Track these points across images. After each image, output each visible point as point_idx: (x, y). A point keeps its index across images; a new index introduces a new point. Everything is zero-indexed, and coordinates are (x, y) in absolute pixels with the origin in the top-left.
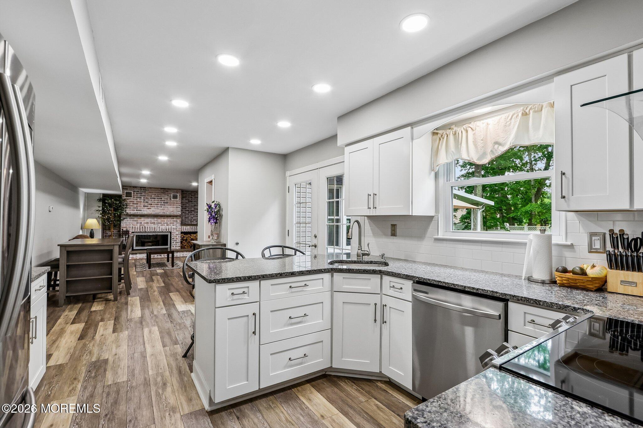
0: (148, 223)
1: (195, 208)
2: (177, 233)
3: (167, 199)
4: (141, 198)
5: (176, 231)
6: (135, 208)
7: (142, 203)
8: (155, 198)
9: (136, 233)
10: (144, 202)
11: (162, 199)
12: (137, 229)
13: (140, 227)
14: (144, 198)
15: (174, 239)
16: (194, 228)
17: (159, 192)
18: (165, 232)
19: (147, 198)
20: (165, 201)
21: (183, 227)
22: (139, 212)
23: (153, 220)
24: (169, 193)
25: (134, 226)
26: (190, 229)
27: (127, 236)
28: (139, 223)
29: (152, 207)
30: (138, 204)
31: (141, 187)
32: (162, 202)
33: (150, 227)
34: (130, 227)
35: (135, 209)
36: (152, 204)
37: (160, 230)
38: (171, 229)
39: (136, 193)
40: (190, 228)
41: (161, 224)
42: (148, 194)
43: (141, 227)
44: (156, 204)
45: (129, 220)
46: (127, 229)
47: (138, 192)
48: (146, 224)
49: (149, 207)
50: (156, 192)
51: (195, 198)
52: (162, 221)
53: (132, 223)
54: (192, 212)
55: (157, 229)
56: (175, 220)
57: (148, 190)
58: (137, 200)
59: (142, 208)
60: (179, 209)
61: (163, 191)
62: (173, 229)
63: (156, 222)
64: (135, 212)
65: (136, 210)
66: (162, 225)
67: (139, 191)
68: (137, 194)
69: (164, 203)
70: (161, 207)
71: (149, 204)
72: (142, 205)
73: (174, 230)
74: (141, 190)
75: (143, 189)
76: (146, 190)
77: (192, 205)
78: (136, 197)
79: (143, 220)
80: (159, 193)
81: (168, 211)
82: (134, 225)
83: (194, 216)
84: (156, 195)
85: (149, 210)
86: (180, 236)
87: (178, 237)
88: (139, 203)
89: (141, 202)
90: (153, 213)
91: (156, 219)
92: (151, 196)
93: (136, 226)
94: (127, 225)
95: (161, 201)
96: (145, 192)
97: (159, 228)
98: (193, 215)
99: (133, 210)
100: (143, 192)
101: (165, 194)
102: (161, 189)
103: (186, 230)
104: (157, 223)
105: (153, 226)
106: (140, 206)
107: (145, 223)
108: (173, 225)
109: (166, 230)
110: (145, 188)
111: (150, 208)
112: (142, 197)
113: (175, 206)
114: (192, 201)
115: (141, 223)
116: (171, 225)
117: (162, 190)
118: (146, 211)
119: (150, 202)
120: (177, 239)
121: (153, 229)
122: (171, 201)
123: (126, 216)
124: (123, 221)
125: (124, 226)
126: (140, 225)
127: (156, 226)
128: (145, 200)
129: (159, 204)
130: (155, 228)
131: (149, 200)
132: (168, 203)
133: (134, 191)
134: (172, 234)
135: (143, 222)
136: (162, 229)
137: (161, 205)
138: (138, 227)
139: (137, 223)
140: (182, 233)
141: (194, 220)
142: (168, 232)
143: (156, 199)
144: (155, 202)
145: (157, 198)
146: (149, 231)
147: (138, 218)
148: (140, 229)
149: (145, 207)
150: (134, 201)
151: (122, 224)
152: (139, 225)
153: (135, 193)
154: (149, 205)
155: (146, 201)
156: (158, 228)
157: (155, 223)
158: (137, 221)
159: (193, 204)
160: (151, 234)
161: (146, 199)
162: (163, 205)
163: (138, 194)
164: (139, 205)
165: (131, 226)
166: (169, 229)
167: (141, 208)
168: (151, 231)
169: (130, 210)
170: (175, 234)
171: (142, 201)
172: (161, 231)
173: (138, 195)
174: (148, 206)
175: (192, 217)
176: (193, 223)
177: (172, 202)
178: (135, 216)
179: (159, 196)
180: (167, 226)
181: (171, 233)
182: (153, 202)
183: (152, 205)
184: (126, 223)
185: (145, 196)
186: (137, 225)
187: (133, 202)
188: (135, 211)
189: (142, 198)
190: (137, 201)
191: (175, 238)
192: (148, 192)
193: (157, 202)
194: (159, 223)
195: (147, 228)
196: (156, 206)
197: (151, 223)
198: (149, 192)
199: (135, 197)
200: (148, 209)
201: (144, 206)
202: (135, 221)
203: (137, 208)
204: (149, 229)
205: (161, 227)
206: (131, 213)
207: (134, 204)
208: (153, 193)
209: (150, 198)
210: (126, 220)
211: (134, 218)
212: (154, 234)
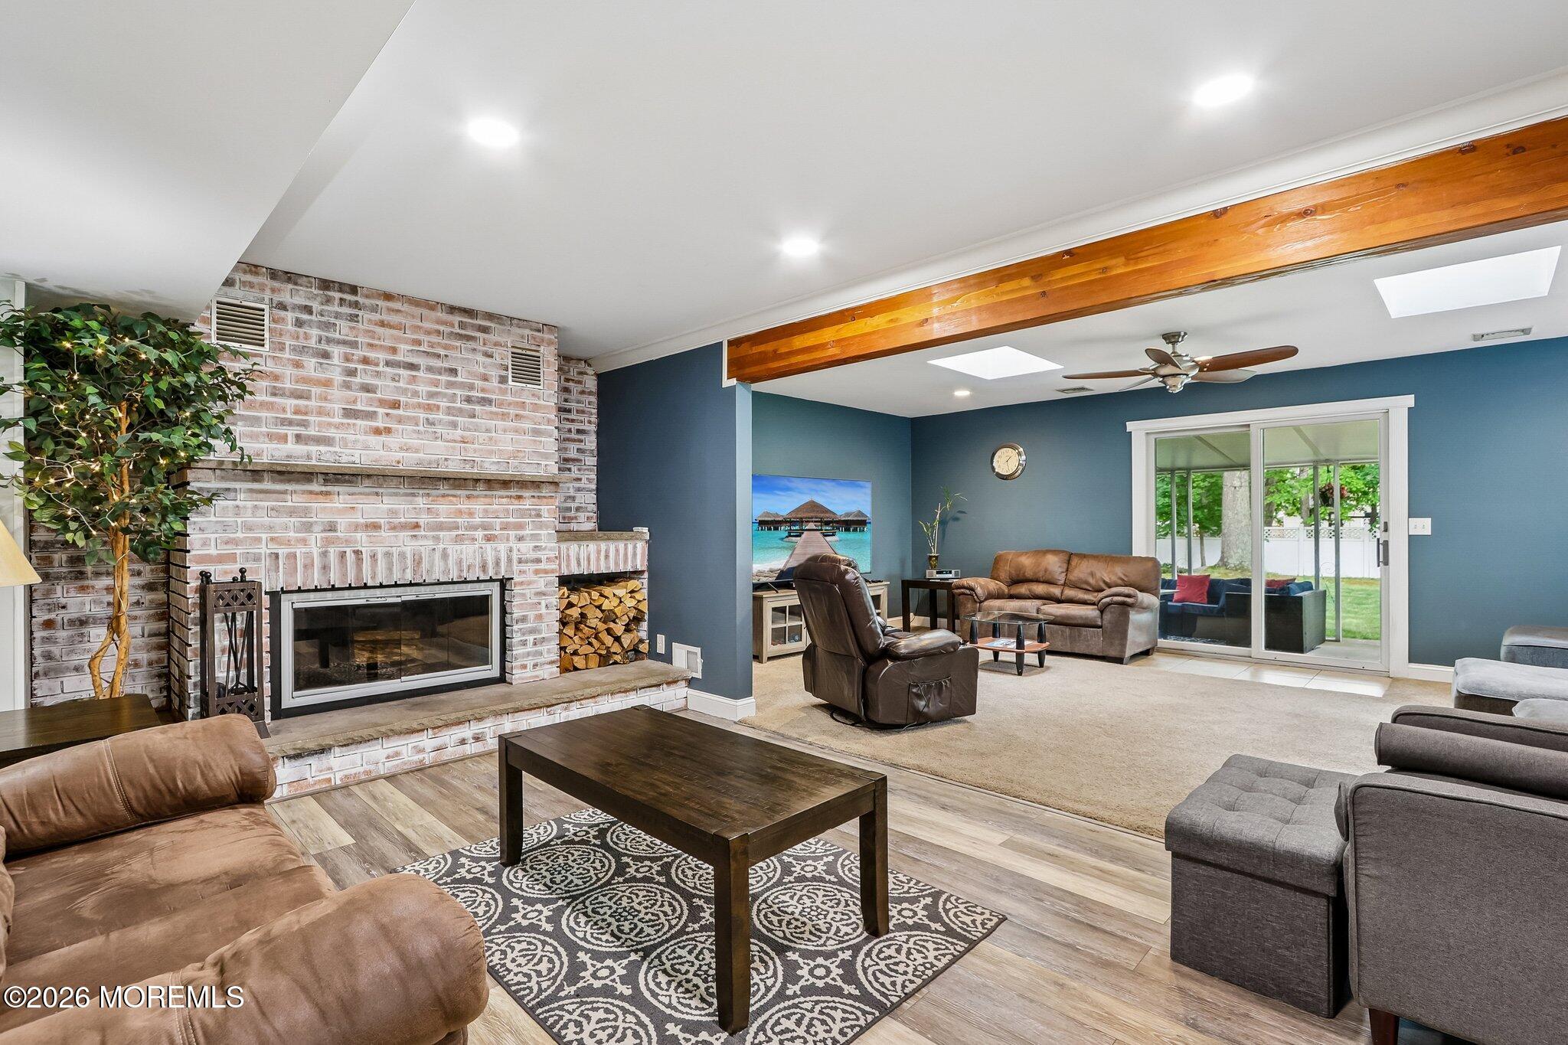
0: (376, 527)
1: (581, 446)
2: (541, 584)
3: (485, 378)
4: (326, 355)
5: (537, 572)
6: (291, 423)
7: (336, 393)
8: (412, 367)
9: (295, 597)
10: (347, 386)
11: (453, 372)
12: (305, 566)
13: (325, 554)
14: (347, 358)
15: (524, 619)
16: (617, 551)
17: (441, 328)
18: (478, 581)
19: (365, 361)
20: (471, 387)
21: (564, 546)
22: (313, 449)
23: (404, 507)
24: (497, 344)
25: (282, 552)
26: (598, 559)
27: (240, 623)
28: (316, 528)
29: (400, 420)
30: (306, 396)
31: (326, 284)
32: (458, 392)
33: (388, 555)
34: (257, 558)
35: (291, 431)
36: (396, 405)
37: (447, 571)
38: (510, 560)
39: (290, 316)
40: (599, 552)
41: (454, 533)
42: (372, 335)
43: (333, 552)
44: (419, 405)
45: (249, 504)
46: (242, 571)
47: (308, 310)
48: (361, 536)
49: (380, 424)
50: (415, 329)
51: (583, 392)
52: (460, 512)
53: (271, 528)
54: (569, 470)
55: (432, 565)
56: (527, 504)
57: (374, 309)
58: (298, 365)
59: (337, 427)
60: (550, 444)
61: (462, 325)
62: (520, 561)
63: (421, 522)
64: (290, 452)
65: (298, 438)
66: (459, 539)
67: (316, 306)
68: (299, 323)
69: (469, 400)
70: (454, 425)
71: (382, 403)
72: (337, 407)
73: (523, 567)
74: (328, 301)
75: (337, 295)
76: (356, 305)
77: (570, 431)
78: (294, 349)
79: (342, 507)
80: (438, 332)
81: (491, 452)
82: (288, 543)
83: (579, 490)
84: (419, 343)
85: (383, 438)
86: (554, 600)
87: (543, 611)
88: (315, 390)
89: (327, 383)
90: (410, 462)
91: (421, 502)
92: (394, 350)
93: (299, 551)
94: (236, 542)
95: (450, 385)
96: (353, 318)
97: (445, 555)
98: (577, 485)
99: (270, 437)
100: (337, 315)
101: (471, 345)
102: (452, 309)
103: (579, 564)
104: (429, 527)
105: (406, 544)
106: (321, 412)
107: (356, 527)
108: (520, 539)
109: (484, 568)
110: (354, 290)
111: (388, 431)
112: (337, 351)
113: (527, 425)
114: (569, 411)
115: (332, 528)
116: (508, 540)
117: (456, 319)
118: (358, 448)
119: (386, 389)
120: (539, 617)
121: (409, 562)
122: (504, 392)
123: (223, 478)
124: (202, 514)
125: (213, 551)
126: (328, 542)
127: (424, 545)
128: (352, 373)
129: (444, 404)
130: (418, 562)
131: (378, 374)
132: (489, 402)
133: (282, 307)
134: (517, 590)
135: (342, 522)
136: (460, 562)
137: (449, 411)
138: (309, 556)
139: (308, 527)
140: (566, 581)
141: (578, 509)
142: (491, 580)
143: (421, 374)
144: (416, 394)
145: (430, 369)
146: (381, 578)
147: (311, 492)
148: (325, 568)
149: (359, 422)
150: (278, 370)
151: (194, 541)
152: (315, 538)
153: (283, 320)
154: (381, 411)
155: (358, 380)
156: (437, 555)
157: (417, 526)
158: (306, 512)
159: (574, 427)
160: (392, 597)
161: (360, 367)
162: (461, 412)
163: (310, 323)
164: (313, 403)
165: (263, 550)
166: (497, 563)
167: (330, 424)
168: (397, 577)
169: (254, 437)
170: (529, 592)
171: (338, 377)
173: (307, 337)
174: (372, 415)
175: (572, 493)
176: (574, 526)
177: (509, 398)
178: (289, 481)
180: (489, 547)
181: (504, 583)
182: (404, 391)
183: (400, 412)
184: (225, 527)
185: (354, 345)
186: (304, 541)
187: (277, 377)
188: (291, 447)
189: (336, 361)
190: (301, 372)
191: (531, 615)
192: (369, 322)
193: (431, 395)
194: (440, 527)
195: (374, 556)
196: (422, 416)
197: (394, 528)
198: (382, 324)
199: (289, 342)
200: (378, 431)
201: (349, 413)
202: (292, 512)
203: (304, 424)
204: (381, 564)
205: (453, 550)
206: (309, 457)
207: (283, 395)
208: (400, 333)
209: (388, 364)
210: (225, 508)
211: (285, 492)
212: (410, 595)
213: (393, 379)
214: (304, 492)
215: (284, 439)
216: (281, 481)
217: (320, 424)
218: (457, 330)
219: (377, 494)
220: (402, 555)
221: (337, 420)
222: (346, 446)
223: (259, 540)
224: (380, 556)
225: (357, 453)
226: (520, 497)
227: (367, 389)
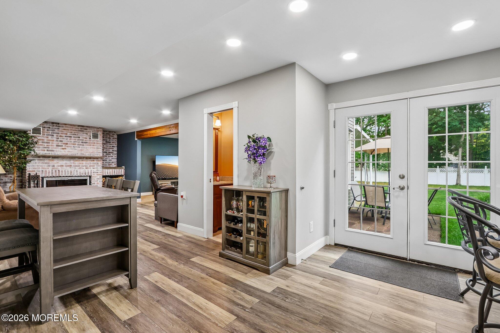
0: (63, 166)
1: (113, 149)
2: (98, 177)
3: (86, 138)
4: (53, 136)
5: (97, 175)
6: (46, 148)
7: (55, 142)
8: (70, 137)
9: (46, 178)
10: (57, 141)
11: (79, 137)
12: (48, 173)
13: (52, 171)
14: (57, 136)
15: (94, 184)
16: (117, 171)
17: (77, 129)
18: (84, 176)
19: (61, 136)
20: (83, 140)
21: (104, 170)
22: (50, 152)
23: (68, 162)
24: (89, 132)
26: (112, 172)
27: (36, 182)
28: (50, 166)
29: (68, 147)
30: (49, 143)
31: (53, 123)
32: (80, 141)
33: (65, 171)
34: (39, 171)
35: (46, 149)
36: (67, 144)
37: (77, 174)
38: (91, 172)
39: (46, 129)
40: (113, 171)
41: (79, 167)
42: (62, 131)
43: (54, 170)
44: (72, 144)
45: (38, 162)
46: (36, 173)
47: (50, 128)
48: (60, 168)
49: (64, 147)
50: (71, 130)
51: (113, 138)
52: (80, 163)
53: (42, 166)
54: (110, 154)
55: (74, 173)
56: (95, 162)
57: (63, 127)
58: (47, 137)
59: (55, 148)
60: (101, 150)
61: (81, 129)
62: (93, 173)
63: (72, 165)
65: (47, 150)
66: (80, 168)
67: (51, 127)
68: (48, 130)
69: (82, 142)
70: (79, 147)
71: (64, 144)
72: (55, 145)
73: (94, 174)
74: (54, 126)
75: (55, 125)
76: (59, 126)
77: (110, 146)
78: (47, 135)
79: (56, 162)
80: (76, 130)
81: (87, 152)
82: (45, 169)
83: (112, 158)
84: (72, 132)
85: (64, 150)
86: (101, 180)
87: (99, 182)
88: (51, 142)
89: (53, 141)
90: (69, 154)
91: (72, 161)
92: (67, 134)
93: (47, 170)
94: (35, 168)
95: (78, 140)
96: (58, 129)
97: (77, 171)
99: (42, 150)
100: (55, 128)
101: (83, 132)
102: (79, 126)
103: (108, 173)
104: (74, 166)
105: (69, 169)
106: (52, 146)
107: (59, 166)
108: (94, 168)
109: (85, 174)
110: (58, 124)
111: (65, 149)
112: (55, 135)
113: (95, 147)
114: (110, 142)
115: (54, 166)
116: (91, 168)
117: (80, 127)
118: (59, 152)
119: (65, 141)
120: (98, 183)
122: (90, 141)
123: (33, 158)
124: (29, 163)
125: (31, 170)
126: (53, 169)
127: (72, 169)
128: (58, 138)
129: (77, 143)
130: (71, 172)
131: (63, 138)
132: (87, 143)
133: (44, 127)
134: (93, 178)
135: (56, 165)
136: (80, 173)
137: (78, 145)
138: (49, 171)
139: (49, 166)
140: (104, 177)
141: (112, 163)
142: (87, 176)
143: (72, 138)
144: (71, 142)
145: (74, 137)
146: (63, 175)
147: (50, 160)
148: (52, 173)
149: (59, 147)
151: (28, 168)
152: (50, 168)
154: (64, 145)
155: (59, 140)
156: (75, 171)
157: (71, 166)
158: (49, 163)
160: (66, 179)
161: (60, 137)
162: (80, 145)
163: (50, 130)
164: (50, 144)
165: (40, 170)
166: (88, 173)
167: (54, 148)
168: (67, 175)
169: (39, 150)
170: (95, 178)
171: (55, 139)
172: (79, 175)
173: (49, 132)
174: (62, 146)
175: (111, 159)
176: (111, 166)
177: (91, 142)
178: (45, 158)
179: (77, 134)
180: (87, 170)
181: (90, 177)
182: (69, 141)
183: (68, 145)
184: (33, 166)
185: (59, 133)
186: (48, 168)
187: (43, 140)
188: (46, 152)
189: (55, 136)
190: (48, 139)
191: (96, 183)
192: (62, 129)
193: (74, 142)
194: (76, 166)
195: (62, 171)
196: (72, 146)
197: (66, 166)
198: (64, 129)
199: (46, 134)
200: (63, 149)
201: (57, 146)
202: (46, 163)
203: (49, 148)
204: (64, 173)
205: (79, 170)
207: (44, 143)
208: (68, 131)
209: (65, 136)
210: (33, 163)
211: (45, 160)
212: (70, 178)
213: (66, 139)
214: (48, 160)
215: (45, 150)
216: (44, 158)
217: (52, 148)
218: (80, 130)
219: (63, 160)
220: (68, 171)
221: (55, 147)
222: (57, 151)
223: (40, 168)
224: (63, 171)
225: (59, 153)
226: (93, 160)
227: (61, 141)
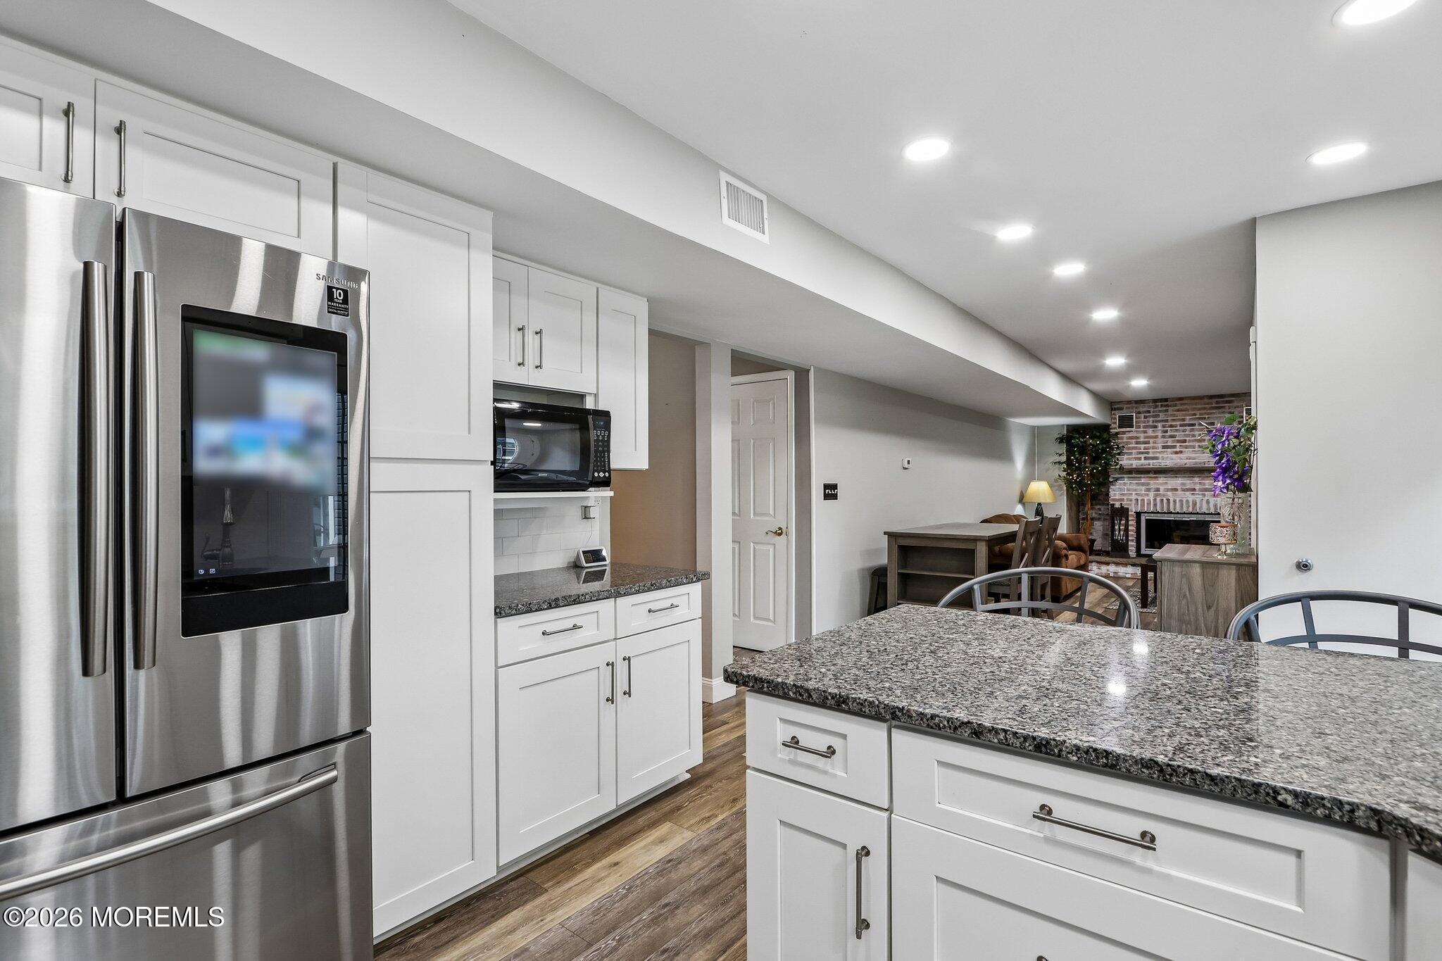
0: (1176, 490)
4: (1156, 427)
6: (1142, 453)
7: (1160, 440)
8: (1193, 425)
9: (1146, 514)
10: (1163, 437)
12: (1148, 504)
13: (1155, 500)
14: (1164, 426)
17: (1207, 406)
19: (1171, 426)
22: (1151, 461)
23: (1189, 482)
24: (1237, 407)
25: (1140, 498)
27: (1123, 522)
28: (1152, 490)
29: (1186, 447)
30: (1149, 443)
31: (1155, 401)
33: (1181, 501)
34: (1131, 500)
35: (1143, 456)
36: (1185, 441)
37: (1209, 509)
39: (1142, 415)
42: (1174, 415)
43: (1158, 499)
44: (1196, 440)
45: (1129, 482)
46: (1121, 504)
47: (1149, 412)
48: (1170, 493)
49: (1178, 450)
50: (1194, 409)
53: (1136, 490)
57: (1175, 405)
58: (1145, 432)
59: (1159, 452)
61: (1217, 402)
63: (1197, 488)
64: (1135, 464)
65: (1145, 458)
67: (1152, 410)
68: (1145, 417)
71: (1178, 441)
72: (1160, 445)
74: (1157, 407)
75: (1160, 404)
76: (1167, 406)
78: (1144, 427)
79: (1162, 482)
82: (1142, 496)
84: (1195, 414)
85: (1179, 455)
88: (1151, 440)
89: (1156, 437)
90: (1189, 463)
91: (1197, 480)
92: (1184, 420)
93: (1146, 498)
94: (1124, 495)
96: (1167, 411)
97: (1208, 502)
99: (1136, 459)
100: (1160, 411)
101: (1223, 410)
102: (1212, 397)
104: (1200, 490)
105: (1189, 496)
106: (1153, 448)
107: (1168, 490)
110: (1166, 400)
111: (1181, 452)
112: (1160, 425)
115: (1158, 490)
118: (1169, 459)
119: (1180, 436)
121: (1191, 504)
123: (1119, 474)
124: (1114, 485)
125: (1117, 498)
126: (1157, 495)
127: (1198, 498)
128: (1166, 431)
130: (1195, 504)
131: (1177, 430)
133: (1139, 413)
135: (1162, 488)
136: (1215, 506)
138: (1149, 500)
139: (1149, 490)
143: (1197, 427)
144: (1194, 436)
145: (1200, 425)
146: (1178, 510)
147: (1150, 477)
148: (1155, 505)
149: (1169, 450)
150: (1138, 435)
151: (1112, 493)
152: (1152, 494)
153: (1140, 418)
154: (1178, 444)
155: (1169, 434)
156: (1204, 502)
157: (1194, 490)
158: (1148, 484)
161: (1169, 429)
163: (1149, 417)
164: (1151, 445)
165: (1134, 497)
167: (1157, 452)
168: (1185, 510)
169: (1130, 459)
171: (1160, 434)
172: (1212, 511)
173: (1148, 422)
174: (1174, 447)
178: (1142, 474)
179: (1207, 417)
182: (1188, 436)
183: (1187, 444)
184: (1121, 489)
185: (1167, 421)
186: (1148, 495)
187: (1138, 438)
188: (1143, 461)
189: (1160, 428)
190: (1146, 435)
192: (1173, 410)
194: (1206, 490)
195: (1175, 501)
196: (1197, 444)
197: (1184, 490)
198: (1178, 410)
199: (1142, 425)
200: (1177, 453)
201: (1164, 447)
202: (1143, 484)
203: (1148, 453)
204: (1178, 505)
205: (1212, 501)
206: (1132, 465)
207: (1140, 444)
208: (1187, 413)
209: (1181, 426)
210: (1121, 483)
211: (1141, 477)
212: (1194, 518)
213: (1183, 432)
214: (1147, 477)
215: (1140, 459)
216: (1139, 474)
217: (1153, 453)
218: (1214, 405)
219: (1176, 477)
220: (1187, 501)
221: (1160, 450)
222: (1163, 459)
223: (1132, 494)
224: (1177, 501)
225: (1168, 462)
227: (1171, 437)
